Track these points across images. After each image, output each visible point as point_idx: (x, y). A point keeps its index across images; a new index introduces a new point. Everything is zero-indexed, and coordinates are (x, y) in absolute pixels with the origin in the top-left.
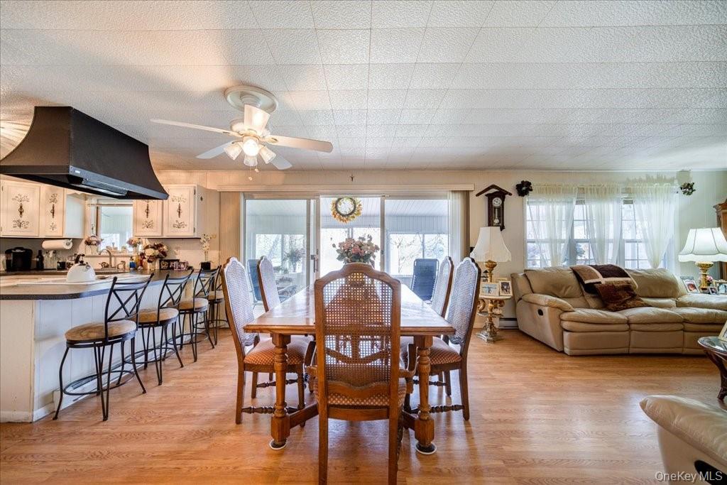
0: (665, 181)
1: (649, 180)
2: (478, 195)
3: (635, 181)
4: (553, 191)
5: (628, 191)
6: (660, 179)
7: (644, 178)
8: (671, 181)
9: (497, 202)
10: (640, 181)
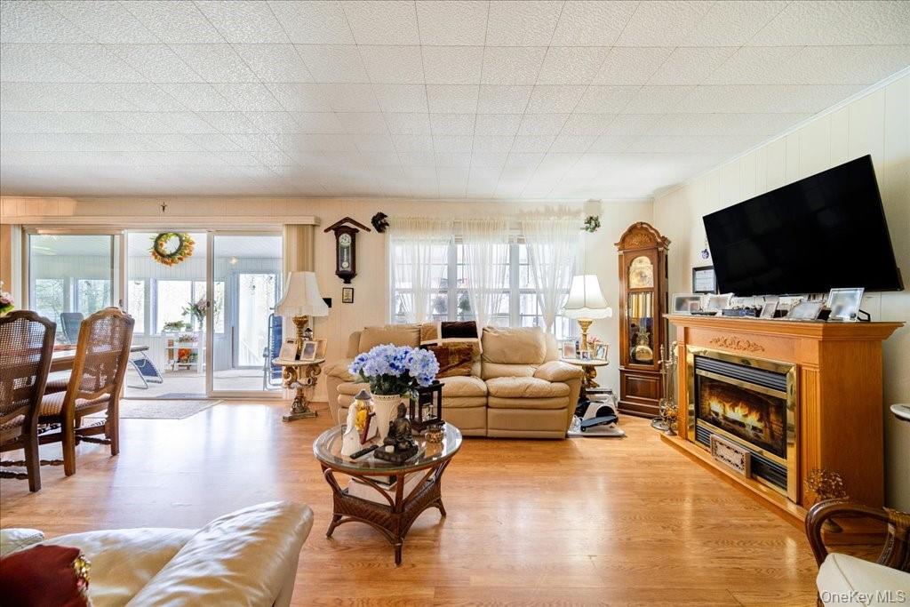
0: (569, 213)
1: (548, 212)
2: (326, 231)
3: (531, 214)
4: (420, 225)
5: (520, 226)
6: (562, 212)
7: (542, 209)
8: (577, 214)
9: (345, 240)
10: (538, 213)
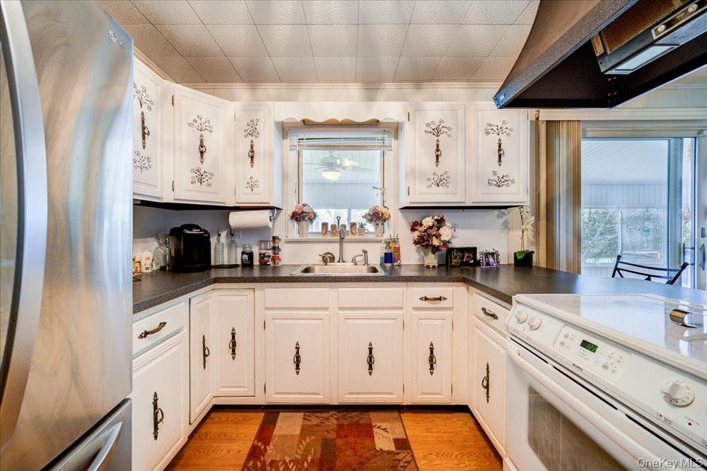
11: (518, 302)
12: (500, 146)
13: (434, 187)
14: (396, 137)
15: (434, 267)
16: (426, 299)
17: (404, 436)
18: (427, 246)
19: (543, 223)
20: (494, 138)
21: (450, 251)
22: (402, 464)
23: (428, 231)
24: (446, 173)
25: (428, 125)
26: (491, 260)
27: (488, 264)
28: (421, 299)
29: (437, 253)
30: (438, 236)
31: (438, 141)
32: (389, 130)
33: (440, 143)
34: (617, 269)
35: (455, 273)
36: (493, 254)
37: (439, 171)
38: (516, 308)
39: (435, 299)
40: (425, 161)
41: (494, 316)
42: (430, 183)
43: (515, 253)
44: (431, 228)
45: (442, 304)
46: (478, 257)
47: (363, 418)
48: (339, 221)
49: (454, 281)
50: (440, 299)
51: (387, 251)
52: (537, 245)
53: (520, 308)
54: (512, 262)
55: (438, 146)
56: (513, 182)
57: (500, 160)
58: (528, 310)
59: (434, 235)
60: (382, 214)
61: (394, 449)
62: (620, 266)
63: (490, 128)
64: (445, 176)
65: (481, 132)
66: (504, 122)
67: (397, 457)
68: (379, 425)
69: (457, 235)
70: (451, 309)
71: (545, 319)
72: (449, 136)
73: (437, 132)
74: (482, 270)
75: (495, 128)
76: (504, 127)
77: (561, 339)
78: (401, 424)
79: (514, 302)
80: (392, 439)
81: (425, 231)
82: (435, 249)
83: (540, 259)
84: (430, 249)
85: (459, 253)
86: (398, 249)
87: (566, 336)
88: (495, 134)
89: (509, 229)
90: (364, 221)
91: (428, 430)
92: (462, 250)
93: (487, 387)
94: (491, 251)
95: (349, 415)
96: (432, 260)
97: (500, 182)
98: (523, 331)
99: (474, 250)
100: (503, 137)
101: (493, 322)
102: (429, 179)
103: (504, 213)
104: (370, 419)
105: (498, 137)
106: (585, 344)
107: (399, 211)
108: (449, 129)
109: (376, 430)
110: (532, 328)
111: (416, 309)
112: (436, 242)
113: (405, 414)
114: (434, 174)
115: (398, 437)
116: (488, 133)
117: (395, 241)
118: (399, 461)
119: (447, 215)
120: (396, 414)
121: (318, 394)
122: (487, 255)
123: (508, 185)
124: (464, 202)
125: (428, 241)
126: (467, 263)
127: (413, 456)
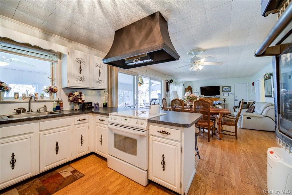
11: (111, 115)
12: (100, 71)
13: (79, 81)
14: (60, 59)
15: (78, 110)
16: (80, 120)
17: (74, 169)
18: (76, 103)
19: (110, 95)
20: (98, 68)
21: (84, 104)
22: (76, 176)
23: (77, 97)
24: (83, 77)
25: (77, 59)
26: (97, 106)
27: (96, 107)
28: (78, 121)
29: (79, 105)
30: (81, 99)
31: (80, 65)
32: (57, 55)
33: (81, 66)
34: (125, 106)
35: (86, 111)
36: (97, 104)
37: (81, 76)
38: (110, 116)
39: (83, 120)
40: (76, 72)
41: (103, 120)
42: (77, 80)
43: (103, 104)
44: (78, 96)
45: (85, 121)
46: (93, 105)
47: (54, 173)
48: (27, 92)
49: (89, 113)
50: (84, 120)
51: (57, 105)
52: (108, 101)
53: (111, 116)
54: (102, 106)
55: (80, 67)
56: (103, 82)
57: (100, 75)
58: (113, 116)
59: (79, 98)
60: (55, 90)
61: (72, 174)
62: (126, 105)
63: (97, 65)
64: (83, 78)
65: (94, 66)
66: (101, 64)
67: (74, 175)
68: (62, 171)
69: (87, 98)
70: (88, 122)
71: (117, 117)
72: (84, 64)
73: (80, 62)
74: (95, 109)
75: (98, 65)
76: (101, 65)
77: (121, 120)
78: (71, 167)
79: (110, 115)
80: (70, 172)
81: (76, 97)
82: (79, 103)
83: (109, 105)
84: (77, 103)
85: (87, 105)
86: (62, 104)
87: (122, 119)
88: (98, 67)
89: (101, 96)
90: (43, 92)
91: (81, 164)
92: (88, 103)
93: (101, 141)
94: (97, 103)
95: (45, 176)
96: (77, 107)
97: (100, 82)
98: (113, 121)
99: (91, 103)
100: (101, 68)
101: (103, 122)
102: (77, 78)
103: (99, 91)
104: (57, 172)
105: (99, 68)
106: (125, 119)
107: (62, 89)
108: (84, 62)
109: (61, 174)
110: (115, 120)
111: (76, 125)
112: (80, 101)
113: (71, 164)
114: (79, 77)
115: (71, 171)
116: (96, 66)
117: (61, 101)
118: (75, 176)
119: (82, 91)
120: (68, 166)
121: (28, 173)
122: (96, 104)
123: (102, 83)
124: (89, 87)
125: (77, 100)
126: (89, 108)
127: (79, 172)
